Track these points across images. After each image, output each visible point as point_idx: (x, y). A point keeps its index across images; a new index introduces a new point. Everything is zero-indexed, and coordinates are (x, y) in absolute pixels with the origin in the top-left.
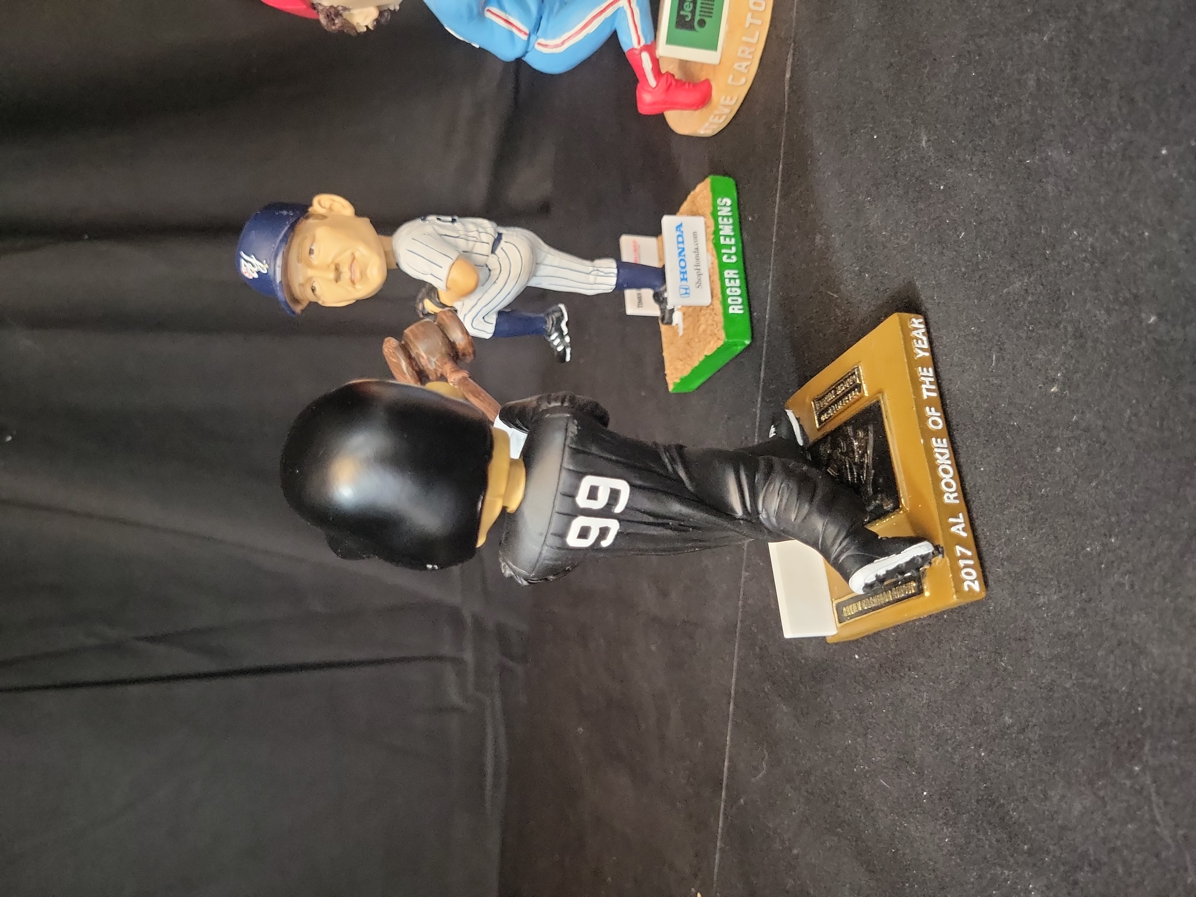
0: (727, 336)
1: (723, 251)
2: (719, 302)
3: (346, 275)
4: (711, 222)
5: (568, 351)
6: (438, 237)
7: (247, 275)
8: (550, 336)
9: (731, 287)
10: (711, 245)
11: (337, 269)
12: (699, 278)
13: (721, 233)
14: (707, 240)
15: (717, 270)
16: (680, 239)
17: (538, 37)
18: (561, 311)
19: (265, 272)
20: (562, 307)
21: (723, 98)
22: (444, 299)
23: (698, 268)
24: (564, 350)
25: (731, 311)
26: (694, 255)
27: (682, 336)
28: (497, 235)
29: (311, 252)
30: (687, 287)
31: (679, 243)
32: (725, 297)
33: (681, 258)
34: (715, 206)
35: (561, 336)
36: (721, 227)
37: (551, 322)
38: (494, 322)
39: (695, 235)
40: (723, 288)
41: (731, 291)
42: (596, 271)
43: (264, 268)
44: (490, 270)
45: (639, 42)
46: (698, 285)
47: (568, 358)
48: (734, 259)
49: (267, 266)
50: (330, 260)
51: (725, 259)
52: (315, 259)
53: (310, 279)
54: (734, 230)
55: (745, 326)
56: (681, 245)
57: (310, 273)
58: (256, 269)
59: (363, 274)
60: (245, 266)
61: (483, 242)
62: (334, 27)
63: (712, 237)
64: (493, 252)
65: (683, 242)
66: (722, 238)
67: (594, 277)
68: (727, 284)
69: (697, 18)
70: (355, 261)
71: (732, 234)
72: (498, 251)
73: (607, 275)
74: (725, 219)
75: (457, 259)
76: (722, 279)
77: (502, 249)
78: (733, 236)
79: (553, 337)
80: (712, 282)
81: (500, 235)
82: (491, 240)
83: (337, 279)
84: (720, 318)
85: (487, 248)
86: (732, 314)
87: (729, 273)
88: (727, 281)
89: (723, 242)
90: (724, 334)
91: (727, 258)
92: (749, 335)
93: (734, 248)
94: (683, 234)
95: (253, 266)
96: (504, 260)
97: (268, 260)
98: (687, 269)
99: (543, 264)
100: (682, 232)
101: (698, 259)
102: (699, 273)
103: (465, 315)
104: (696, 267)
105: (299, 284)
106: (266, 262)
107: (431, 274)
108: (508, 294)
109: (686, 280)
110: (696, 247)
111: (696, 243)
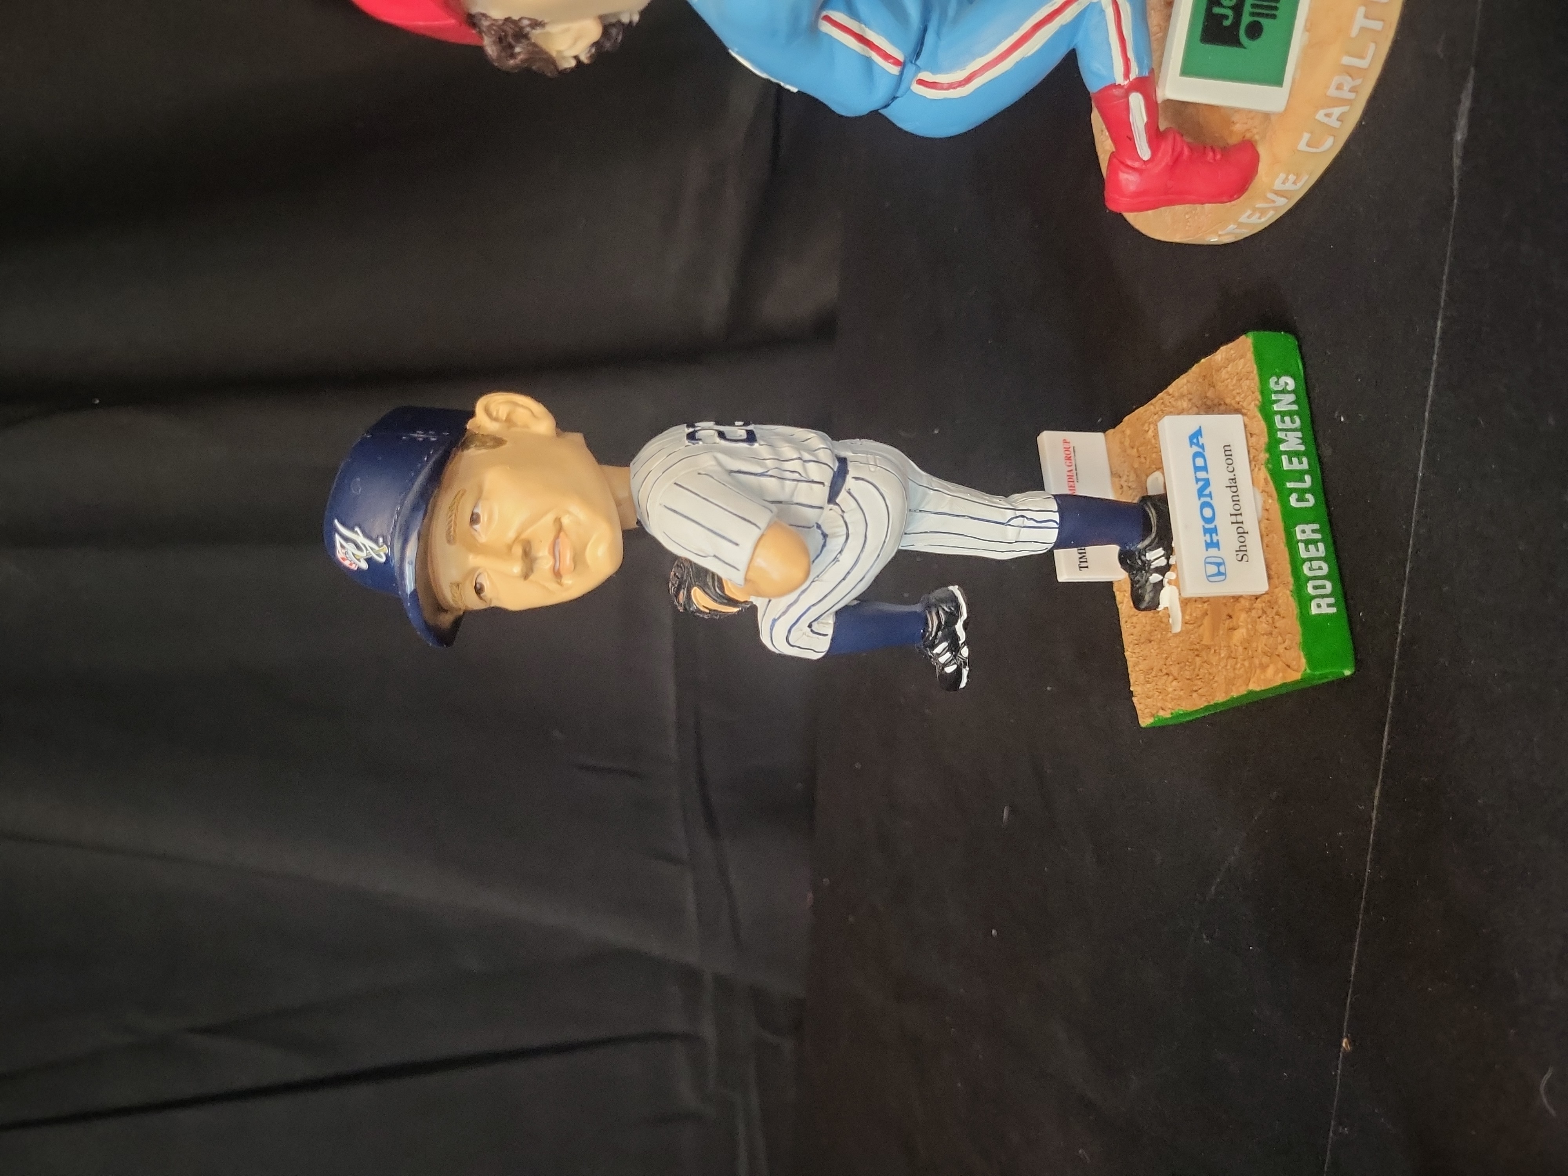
0: (1312, 662)
1: (1289, 485)
2: (1289, 593)
3: (545, 562)
4: (1260, 425)
5: (965, 672)
6: (726, 477)
7: (347, 563)
8: (933, 646)
9: (1311, 560)
10: (1264, 474)
11: (527, 553)
12: (1242, 539)
13: (1282, 447)
14: (1252, 460)
15: (1280, 525)
16: (1200, 462)
17: (919, 69)
18: (954, 599)
19: (383, 559)
20: (955, 589)
21: (1282, 176)
22: (734, 590)
23: (1239, 518)
24: (958, 672)
25: (1314, 610)
26: (1229, 493)
27: (1179, 633)
28: (837, 464)
29: (474, 519)
30: (1220, 561)
31: (1197, 469)
32: (1300, 581)
34: (1265, 392)
35: (954, 648)
36: (1280, 435)
37: (936, 622)
38: (830, 631)
39: (1227, 451)
40: (1296, 563)
41: (1310, 569)
42: (1021, 519)
43: (379, 552)
44: (825, 536)
45: (1127, 74)
46: (1241, 554)
47: (963, 683)
48: (1310, 500)
49: (385, 549)
50: (511, 535)
51: (1293, 500)
52: (483, 533)
53: (471, 573)
54: (1304, 441)
55: (1341, 641)
56: (1202, 475)
57: (473, 560)
58: (364, 554)
59: (578, 560)
60: (342, 546)
61: (813, 482)
62: (512, 62)
63: (1264, 456)
64: (832, 499)
65: (1205, 468)
66: (1284, 458)
67: (1017, 530)
68: (1303, 554)
69: (1246, 19)
70: (562, 534)
71: (1302, 448)
72: (842, 497)
73: (1040, 525)
74: (1287, 419)
75: (769, 526)
76: (1291, 543)
77: (849, 492)
78: (1304, 454)
79: (938, 650)
80: (1267, 547)
81: (843, 461)
82: (827, 476)
83: (527, 572)
84: (1292, 624)
86: (1316, 615)
87: (1303, 532)
88: (1301, 546)
89: (1286, 465)
90: (1303, 660)
91: (1298, 500)
92: (1349, 657)
93: (1307, 477)
94: (1203, 449)
95: (358, 547)
96: (855, 517)
97: (389, 538)
98: (1217, 522)
99: (920, 511)
100: (1202, 447)
101: (1236, 502)
102: (1240, 530)
103: (775, 621)
104: (1234, 519)
105: (451, 583)
106: (385, 542)
107: (715, 556)
108: (861, 580)
109: (1216, 545)
110: (1231, 476)
111: (1231, 468)
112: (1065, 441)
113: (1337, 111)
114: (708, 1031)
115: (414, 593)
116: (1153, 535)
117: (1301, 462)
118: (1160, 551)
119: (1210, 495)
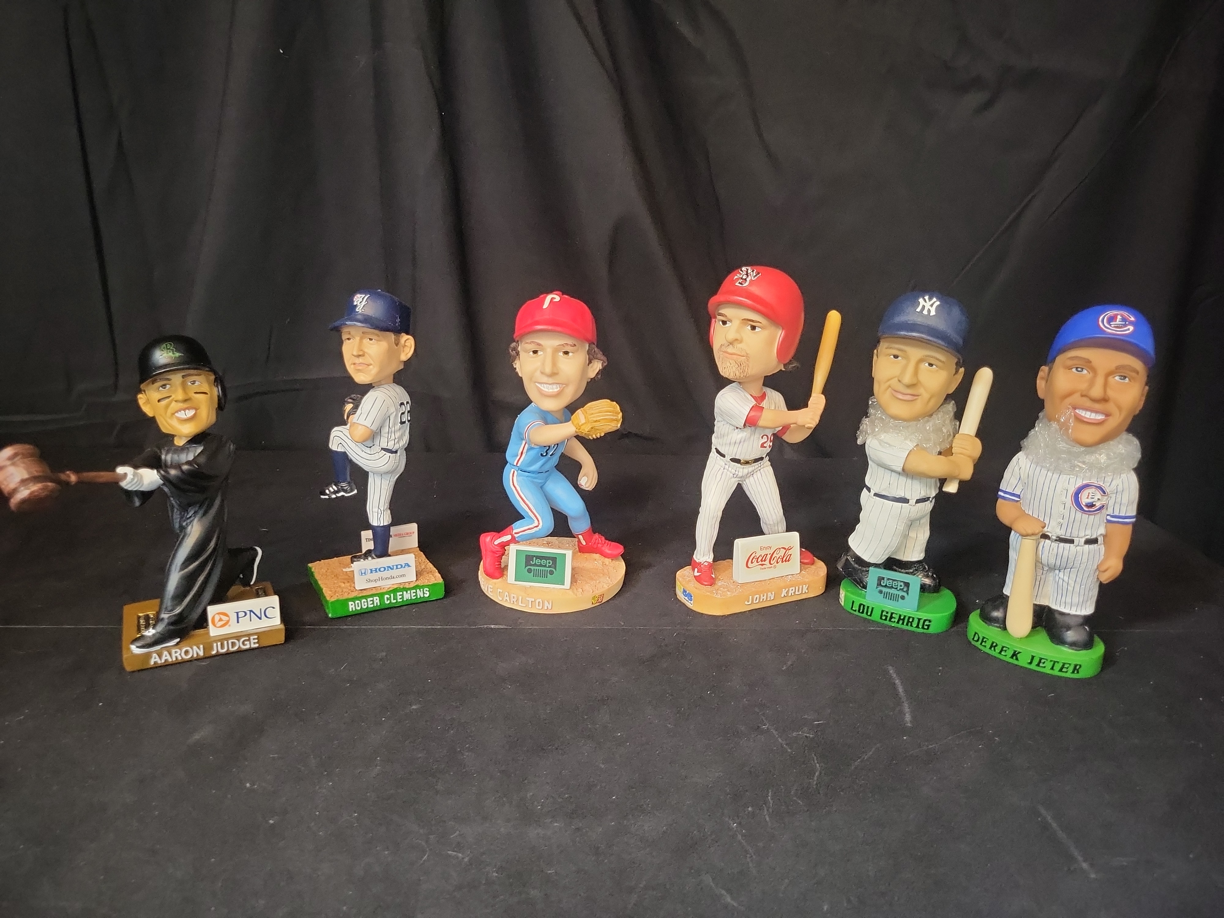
0: (334, 602)
1: (392, 595)
2: (357, 594)
3: (358, 361)
4: (412, 585)
5: (327, 497)
6: (387, 416)
7: (356, 297)
8: (335, 485)
9: (367, 602)
10: (395, 587)
11: (361, 355)
12: (373, 581)
13: (405, 592)
14: (400, 584)
15: (380, 592)
17: (517, 471)
18: (352, 492)
19: (357, 311)
20: (355, 492)
21: (492, 587)
23: (381, 580)
25: (350, 603)
26: (389, 576)
27: (342, 570)
28: (395, 450)
29: (371, 339)
30: (366, 574)
31: (397, 566)
32: (360, 598)
34: (423, 587)
35: (335, 492)
36: (409, 592)
37: (344, 485)
38: (339, 450)
39: (403, 576)
40: (366, 597)
41: (364, 602)
42: (380, 513)
43: (359, 309)
44: (370, 447)
45: (516, 533)
46: (369, 580)
47: (322, 497)
48: (387, 602)
49: (360, 311)
50: (366, 350)
51: (387, 596)
52: (366, 341)
53: (355, 338)
54: (407, 600)
55: (341, 613)
56: (395, 567)
57: (358, 339)
58: (359, 304)
59: (361, 371)
60: (361, 297)
61: (388, 443)
62: (510, 351)
63: (402, 587)
64: (382, 449)
65: (397, 568)
66: (401, 593)
67: (377, 511)
68: (369, 600)
69: (532, 568)
70: (367, 366)
71: (405, 599)
72: (383, 453)
73: (379, 520)
74: (415, 594)
75: (371, 430)
76: (373, 596)
77: (385, 454)
78: (403, 600)
79: (334, 487)
80: (371, 589)
81: (396, 452)
82: (390, 447)
83: (356, 355)
84: (346, 596)
85: (384, 446)
86: (348, 604)
87: (377, 600)
88: (372, 599)
89: (398, 594)
90: (334, 600)
91: (387, 598)
92: (335, 616)
93: (395, 601)
95: (360, 303)
96: (377, 457)
98: (379, 572)
99: (381, 479)
100: (404, 567)
101: (386, 579)
102: (377, 580)
103: (342, 432)
104: (381, 578)
105: (350, 332)
107: (361, 413)
109: (371, 572)
110: (395, 577)
111: (397, 577)
112: (413, 532)
113: (508, 599)
117: (400, 599)
119: (388, 570)
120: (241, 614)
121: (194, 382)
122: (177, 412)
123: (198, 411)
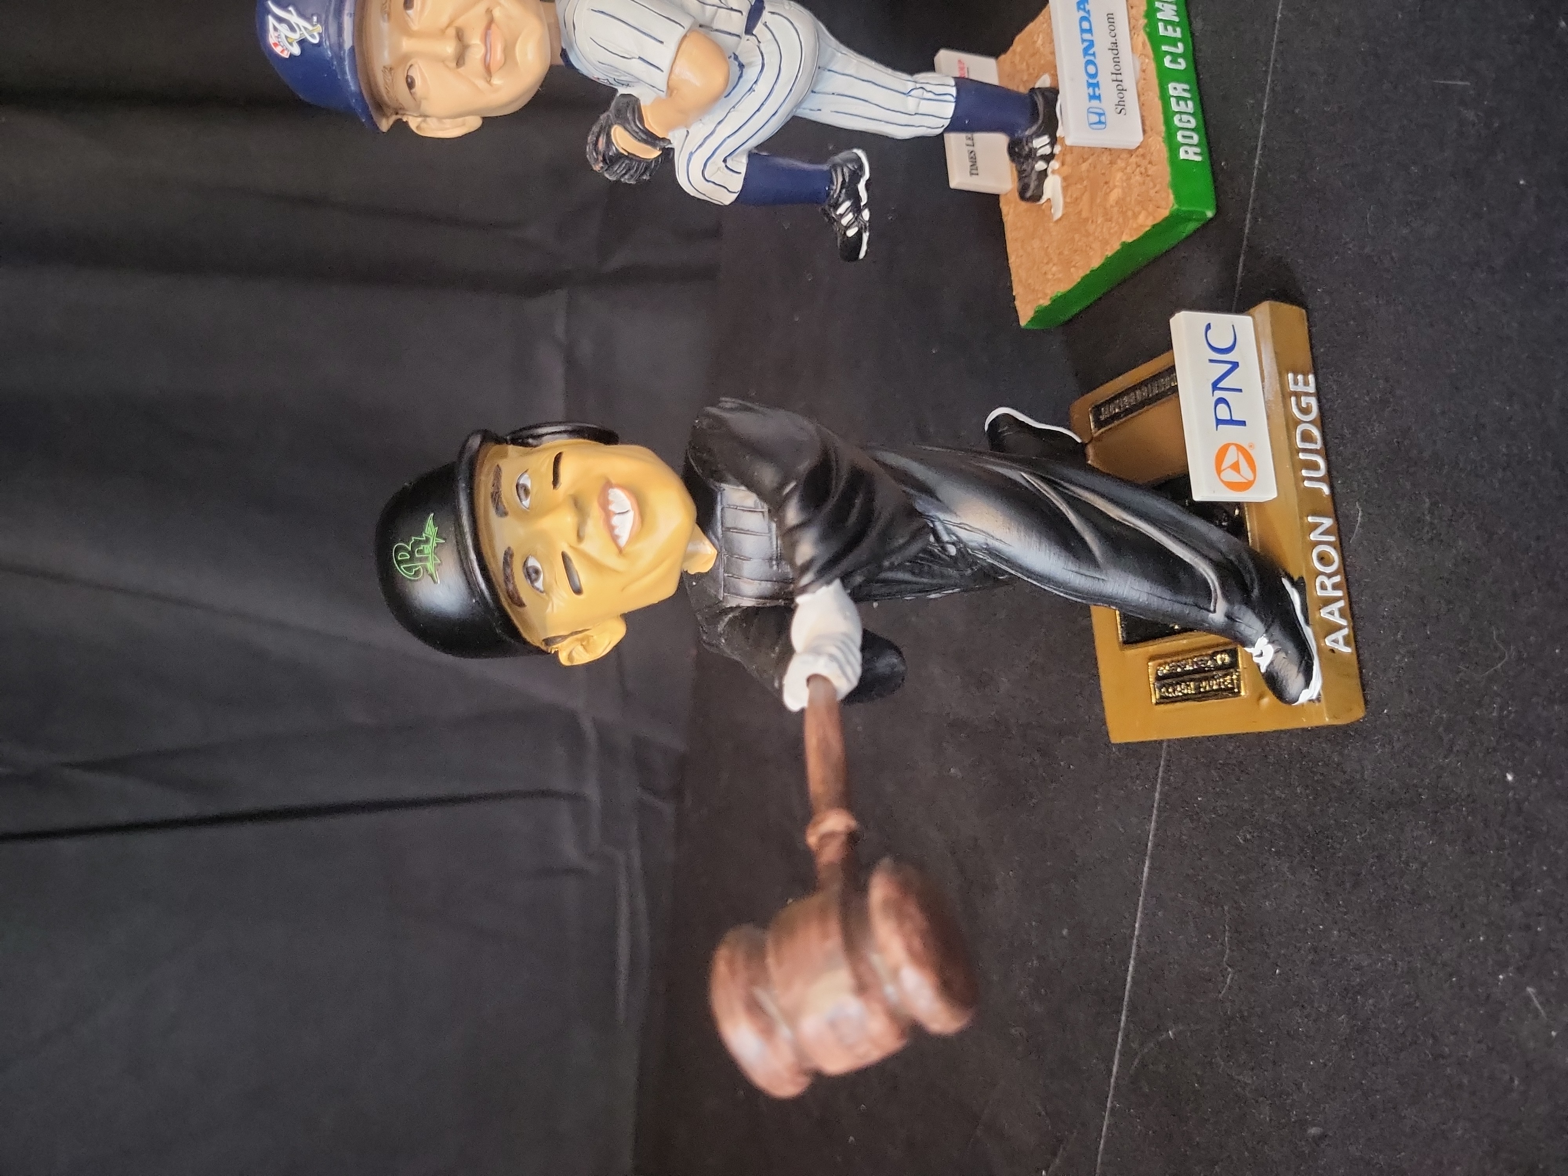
0: (1178, 199)
1: (1164, 48)
2: (1160, 139)
3: (476, 53)
5: (866, 237)
7: (278, 50)
8: (836, 206)
9: (1181, 113)
10: (1142, 37)
11: (460, 36)
12: (1121, 95)
13: (1159, 15)
14: (1132, 29)
15: (1155, 82)
16: (1086, 25)
18: (859, 158)
19: (316, 41)
20: (860, 153)
22: (652, 124)
23: (1119, 77)
24: (859, 235)
25: (1182, 156)
26: (1110, 55)
27: (1060, 219)
30: (1100, 111)
31: (1083, 31)
32: (1170, 131)
33: (1088, 58)
35: (857, 209)
37: (840, 179)
38: (743, 170)
39: (1110, 18)
40: (1168, 115)
41: (1180, 120)
42: (921, 90)
43: (313, 32)
44: (741, 66)
46: (1120, 108)
47: (864, 249)
48: (1182, 65)
49: (319, 28)
50: (444, 20)
51: (1167, 61)
52: (416, 20)
53: (405, 59)
54: (1178, 14)
55: (1204, 184)
56: (1087, 36)
57: (407, 45)
58: (296, 36)
59: (509, 51)
60: (275, 29)
61: (732, 9)
63: (1143, 21)
64: (749, 30)
65: (1090, 31)
66: (1161, 25)
67: (918, 99)
68: (1175, 108)
70: (493, 26)
71: (1177, 19)
72: (759, 29)
73: (939, 98)
75: (690, 30)
76: (1165, 97)
77: (765, 25)
78: (1178, 24)
79: (841, 210)
80: (1142, 102)
82: (745, 7)
83: (460, 60)
84: (1163, 171)
85: (738, 22)
86: (1184, 161)
87: (1175, 88)
88: (1173, 100)
89: (1162, 32)
90: (1172, 197)
91: (1171, 61)
92: (1212, 201)
93: (1180, 45)
94: (1090, 15)
95: (292, 29)
96: (769, 48)
97: (324, 16)
98: (1098, 78)
99: (829, 70)
100: (1088, 12)
101: (1117, 63)
102: (1120, 87)
103: (691, 154)
104: (1114, 77)
105: (384, 67)
106: (318, 21)
107: (640, 58)
108: (774, 115)
109: (1099, 98)
110: (1113, 40)
111: (1113, 34)
112: (960, 61)
114: (592, 791)
115: (353, 49)
116: (1040, 122)
117: (1175, 31)
118: (1045, 139)
119: (1094, 54)
120: (1223, 413)
121: (522, 490)
122: (615, 538)
123: (613, 481)
